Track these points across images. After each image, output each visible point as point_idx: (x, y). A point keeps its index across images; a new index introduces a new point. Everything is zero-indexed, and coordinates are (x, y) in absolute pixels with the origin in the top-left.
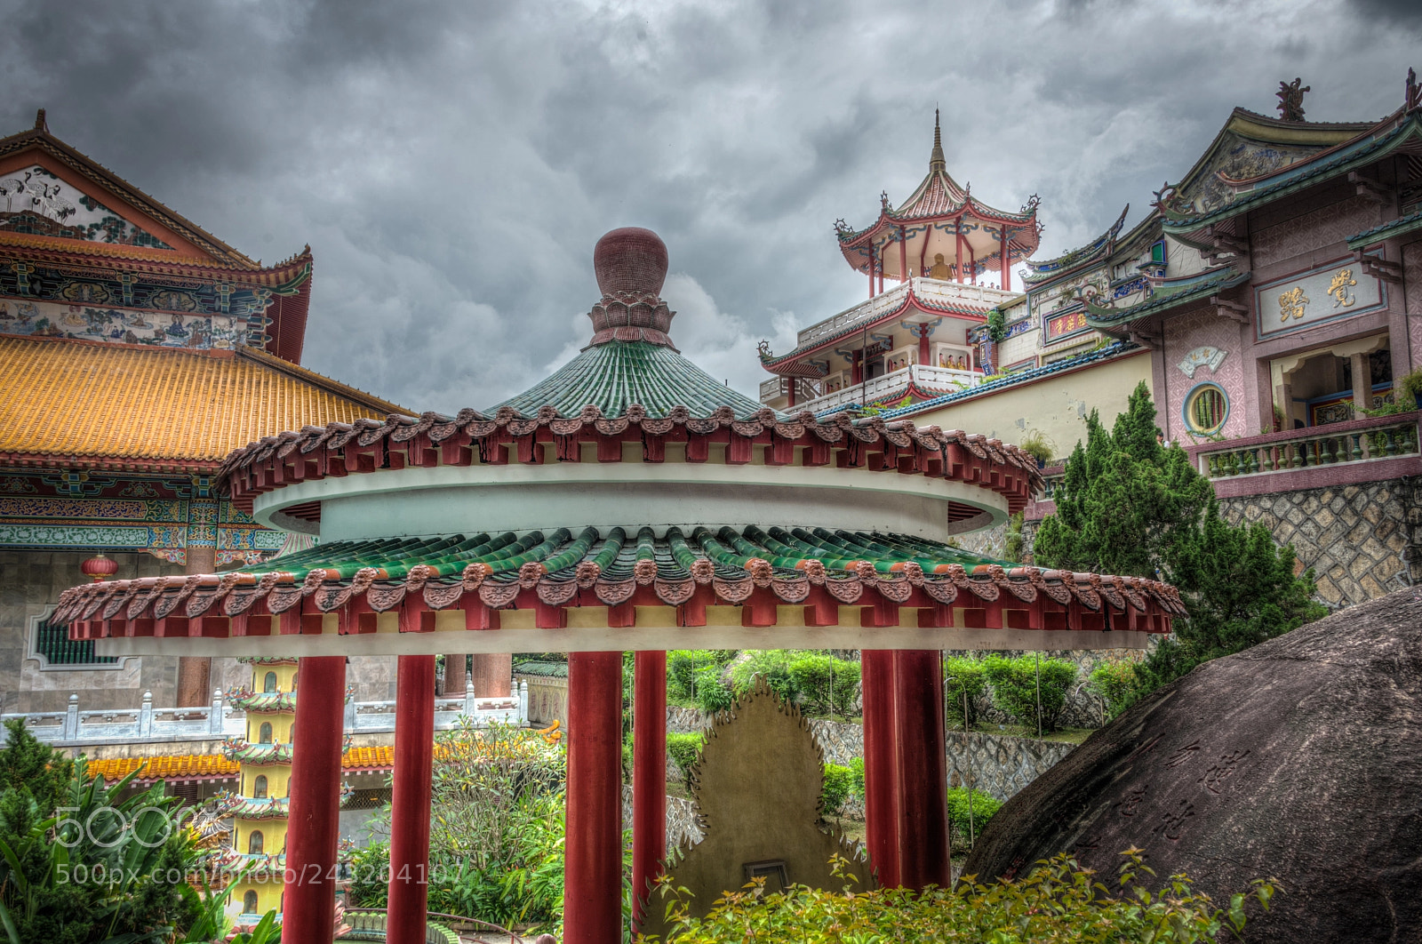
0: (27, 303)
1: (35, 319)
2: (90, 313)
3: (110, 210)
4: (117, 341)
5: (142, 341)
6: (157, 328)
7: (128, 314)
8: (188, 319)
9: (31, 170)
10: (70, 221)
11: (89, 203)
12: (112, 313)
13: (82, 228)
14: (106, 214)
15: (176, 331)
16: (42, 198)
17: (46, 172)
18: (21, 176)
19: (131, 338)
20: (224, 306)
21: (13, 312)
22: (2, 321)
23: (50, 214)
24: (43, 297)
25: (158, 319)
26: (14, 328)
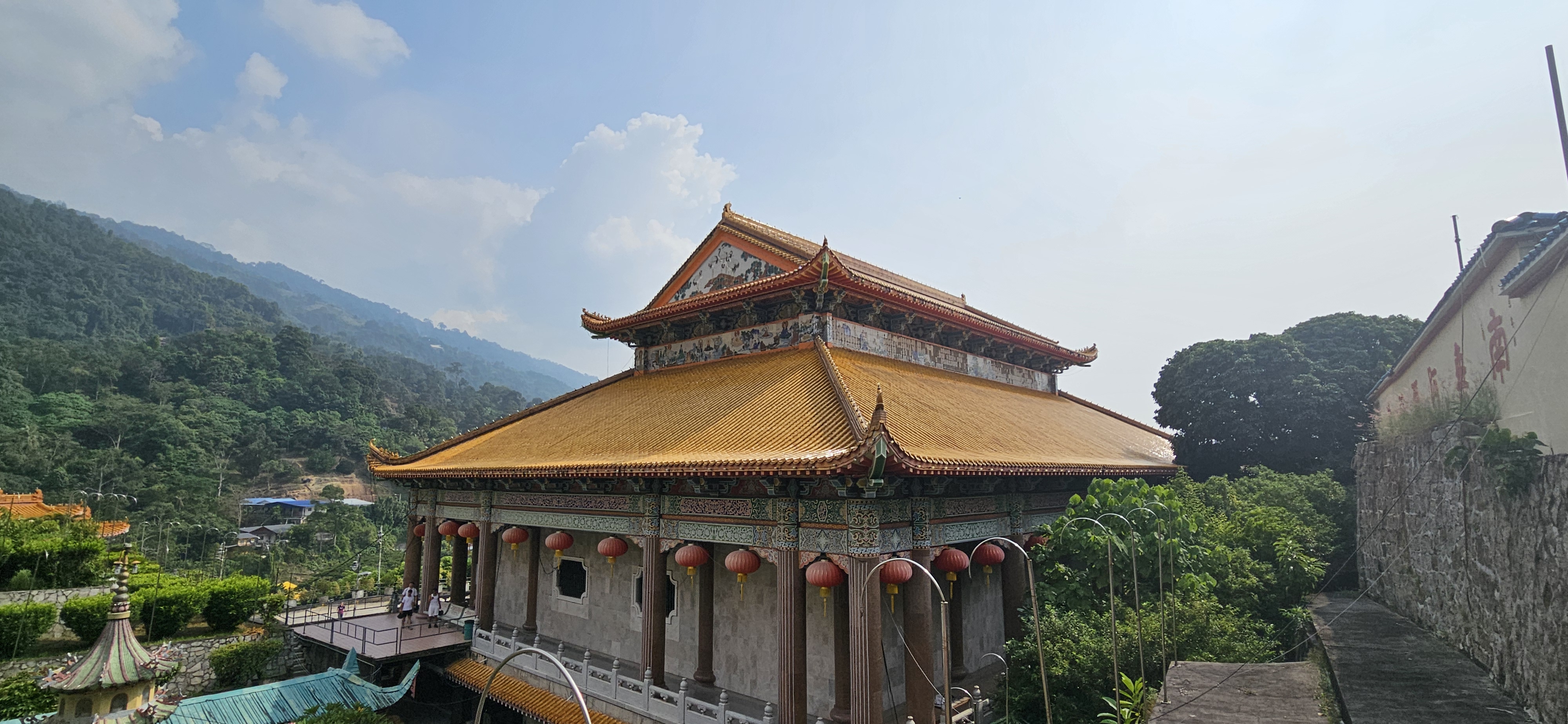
0: (716, 336)
1: (721, 346)
2: (743, 333)
3: (755, 257)
4: (754, 351)
5: (768, 347)
6: (775, 335)
7: (760, 328)
8: (791, 323)
9: (720, 247)
10: (736, 274)
11: (745, 256)
12: (753, 331)
13: (742, 275)
14: (753, 260)
15: (784, 334)
16: (726, 263)
17: (726, 244)
18: (716, 253)
19: (763, 347)
20: (806, 307)
21: (712, 346)
22: (707, 353)
23: (729, 272)
24: (727, 329)
25: (775, 328)
26: (713, 355)
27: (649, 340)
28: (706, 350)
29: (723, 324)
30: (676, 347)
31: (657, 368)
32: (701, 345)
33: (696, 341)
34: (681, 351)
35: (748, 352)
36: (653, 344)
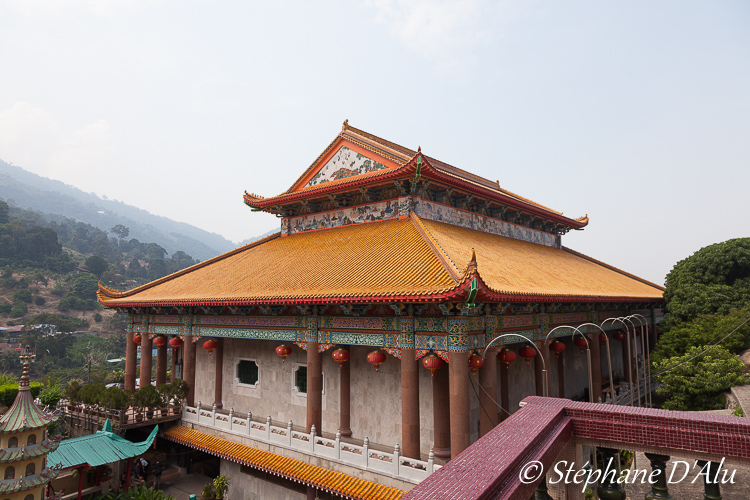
0: (340, 211)
1: (343, 218)
2: (359, 209)
4: (368, 221)
5: (377, 218)
6: (381, 210)
7: (371, 206)
8: (393, 202)
9: (341, 149)
10: (354, 168)
11: (359, 156)
12: (366, 208)
13: (357, 169)
14: (365, 159)
15: (388, 210)
16: (345, 161)
17: (345, 148)
18: (338, 153)
19: (373, 218)
20: (403, 191)
21: (337, 216)
22: (334, 222)
23: (348, 167)
24: (347, 206)
25: (382, 206)
26: (337, 224)
27: (291, 212)
28: (332, 219)
29: (344, 202)
30: (311, 218)
31: (298, 231)
32: (328, 216)
33: (325, 214)
34: (314, 220)
35: (362, 221)
36: (293, 215)
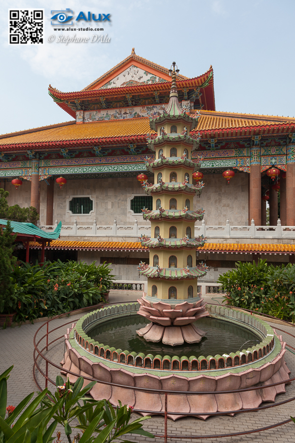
0: (131, 108)
1: (133, 113)
2: (148, 108)
3: (152, 74)
7: (158, 106)
9: (131, 67)
10: (141, 81)
11: (147, 73)
12: (153, 107)
13: (145, 82)
16: (134, 75)
17: (135, 66)
18: (128, 70)
21: (128, 112)
22: (125, 115)
23: (136, 79)
24: (136, 105)
26: (128, 117)
28: (124, 114)
30: (103, 112)
31: (91, 121)
32: (120, 111)
33: (118, 110)
34: (107, 114)
